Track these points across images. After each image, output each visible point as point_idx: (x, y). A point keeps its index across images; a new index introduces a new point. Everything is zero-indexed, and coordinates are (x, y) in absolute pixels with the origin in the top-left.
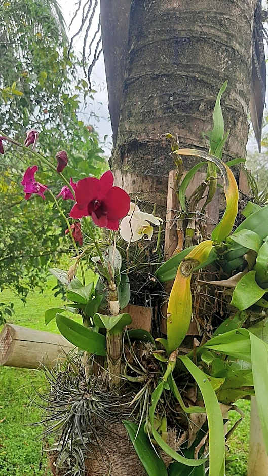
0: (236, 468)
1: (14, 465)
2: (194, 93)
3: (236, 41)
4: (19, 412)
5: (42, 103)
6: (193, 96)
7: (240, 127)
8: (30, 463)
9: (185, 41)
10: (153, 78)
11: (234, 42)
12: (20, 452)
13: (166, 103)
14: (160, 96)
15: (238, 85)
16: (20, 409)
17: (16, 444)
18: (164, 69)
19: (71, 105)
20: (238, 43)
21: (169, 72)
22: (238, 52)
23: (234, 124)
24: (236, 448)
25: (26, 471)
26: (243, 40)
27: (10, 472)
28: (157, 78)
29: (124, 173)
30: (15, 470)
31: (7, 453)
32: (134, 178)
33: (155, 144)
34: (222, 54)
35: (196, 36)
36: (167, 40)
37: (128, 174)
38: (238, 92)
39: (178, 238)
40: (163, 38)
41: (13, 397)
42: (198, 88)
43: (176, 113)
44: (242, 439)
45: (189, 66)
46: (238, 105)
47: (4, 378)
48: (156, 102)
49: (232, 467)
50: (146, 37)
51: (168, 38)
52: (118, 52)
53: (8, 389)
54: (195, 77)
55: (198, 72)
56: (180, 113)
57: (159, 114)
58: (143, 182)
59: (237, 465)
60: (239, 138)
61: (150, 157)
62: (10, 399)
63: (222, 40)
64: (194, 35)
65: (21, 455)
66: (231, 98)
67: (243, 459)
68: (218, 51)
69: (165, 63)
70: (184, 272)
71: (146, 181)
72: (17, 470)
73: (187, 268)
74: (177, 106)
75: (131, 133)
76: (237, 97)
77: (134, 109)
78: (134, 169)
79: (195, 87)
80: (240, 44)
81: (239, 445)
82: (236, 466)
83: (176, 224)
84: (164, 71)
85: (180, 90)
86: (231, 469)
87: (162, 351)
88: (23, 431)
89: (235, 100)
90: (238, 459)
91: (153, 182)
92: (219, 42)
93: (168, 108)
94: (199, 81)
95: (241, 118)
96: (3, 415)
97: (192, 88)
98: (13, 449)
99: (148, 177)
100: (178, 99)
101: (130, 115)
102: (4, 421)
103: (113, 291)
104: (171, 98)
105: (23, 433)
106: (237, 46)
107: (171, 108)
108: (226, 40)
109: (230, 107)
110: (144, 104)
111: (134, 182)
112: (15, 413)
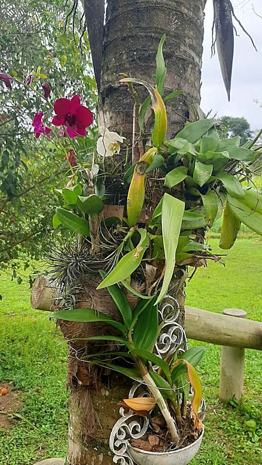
0: (251, 414)
1: (51, 409)
2: (151, 48)
3: (184, 7)
4: (56, 367)
5: (65, 86)
6: (151, 50)
7: (190, 72)
8: (65, 407)
9: (144, 10)
10: (122, 40)
11: (183, 8)
12: (56, 398)
13: (131, 57)
14: (127, 53)
15: (187, 40)
16: (56, 365)
17: (52, 392)
18: (129, 32)
19: (90, 84)
20: (186, 8)
21: (133, 34)
22: (186, 15)
23: (185, 70)
24: (253, 398)
25: (62, 413)
26: (191, 5)
27: (48, 413)
28: (125, 40)
29: (105, 112)
30: (52, 412)
31: (45, 399)
32: (111, 115)
33: (124, 88)
34: (173, 17)
35: (152, 5)
36: (131, 11)
37: (107, 113)
38: (188, 45)
39: (139, 154)
40: (129, 9)
41: (50, 356)
42: (155, 44)
43: (138, 64)
44: (259, 391)
45: (147, 28)
46: (188, 56)
47: (42, 340)
48: (124, 57)
49: (247, 413)
50: (118, 10)
51: (132, 9)
52: (97, 22)
53: (46, 349)
54: (151, 36)
55: (153, 32)
56: (141, 64)
57: (127, 66)
58: (117, 116)
59: (253, 411)
60: (190, 81)
61: (121, 98)
62: (47, 357)
63: (172, 7)
64: (151, 5)
65: (57, 401)
66: (181, 50)
67: (260, 407)
68: (169, 15)
69: (130, 28)
70: (139, 171)
71: (119, 116)
72: (54, 412)
73: (141, 168)
74: (139, 58)
75: (108, 82)
76: (187, 49)
77: (110, 64)
78: (111, 108)
79: (152, 44)
80: (188, 9)
81: (256, 396)
82: (251, 412)
83: (138, 143)
84: (130, 34)
85: (141, 46)
86: (247, 414)
87: (126, 228)
88: (59, 381)
89: (185, 52)
90: (253, 406)
91: (124, 116)
92: (170, 9)
93: (133, 61)
94: (155, 38)
95: (190, 66)
96: (41, 369)
97: (150, 44)
98: (50, 396)
99: (120, 113)
100: (139, 53)
101: (108, 69)
102: (43, 374)
103: (92, 187)
104: (135, 53)
105: (59, 383)
106: (186, 11)
107: (135, 60)
108: (175, 6)
109: (180, 57)
110: (117, 60)
111: (111, 118)
112: (52, 368)
